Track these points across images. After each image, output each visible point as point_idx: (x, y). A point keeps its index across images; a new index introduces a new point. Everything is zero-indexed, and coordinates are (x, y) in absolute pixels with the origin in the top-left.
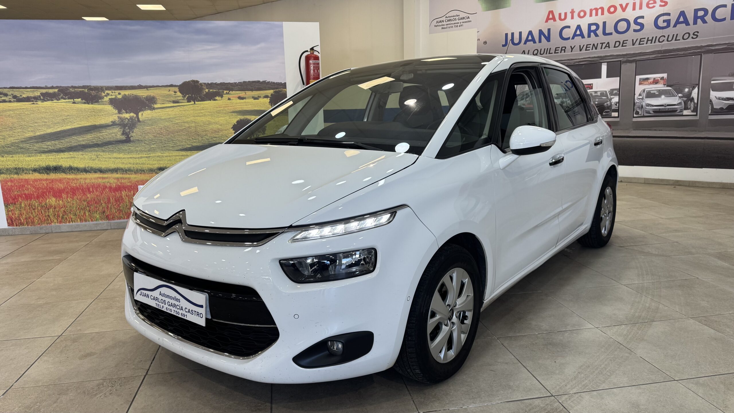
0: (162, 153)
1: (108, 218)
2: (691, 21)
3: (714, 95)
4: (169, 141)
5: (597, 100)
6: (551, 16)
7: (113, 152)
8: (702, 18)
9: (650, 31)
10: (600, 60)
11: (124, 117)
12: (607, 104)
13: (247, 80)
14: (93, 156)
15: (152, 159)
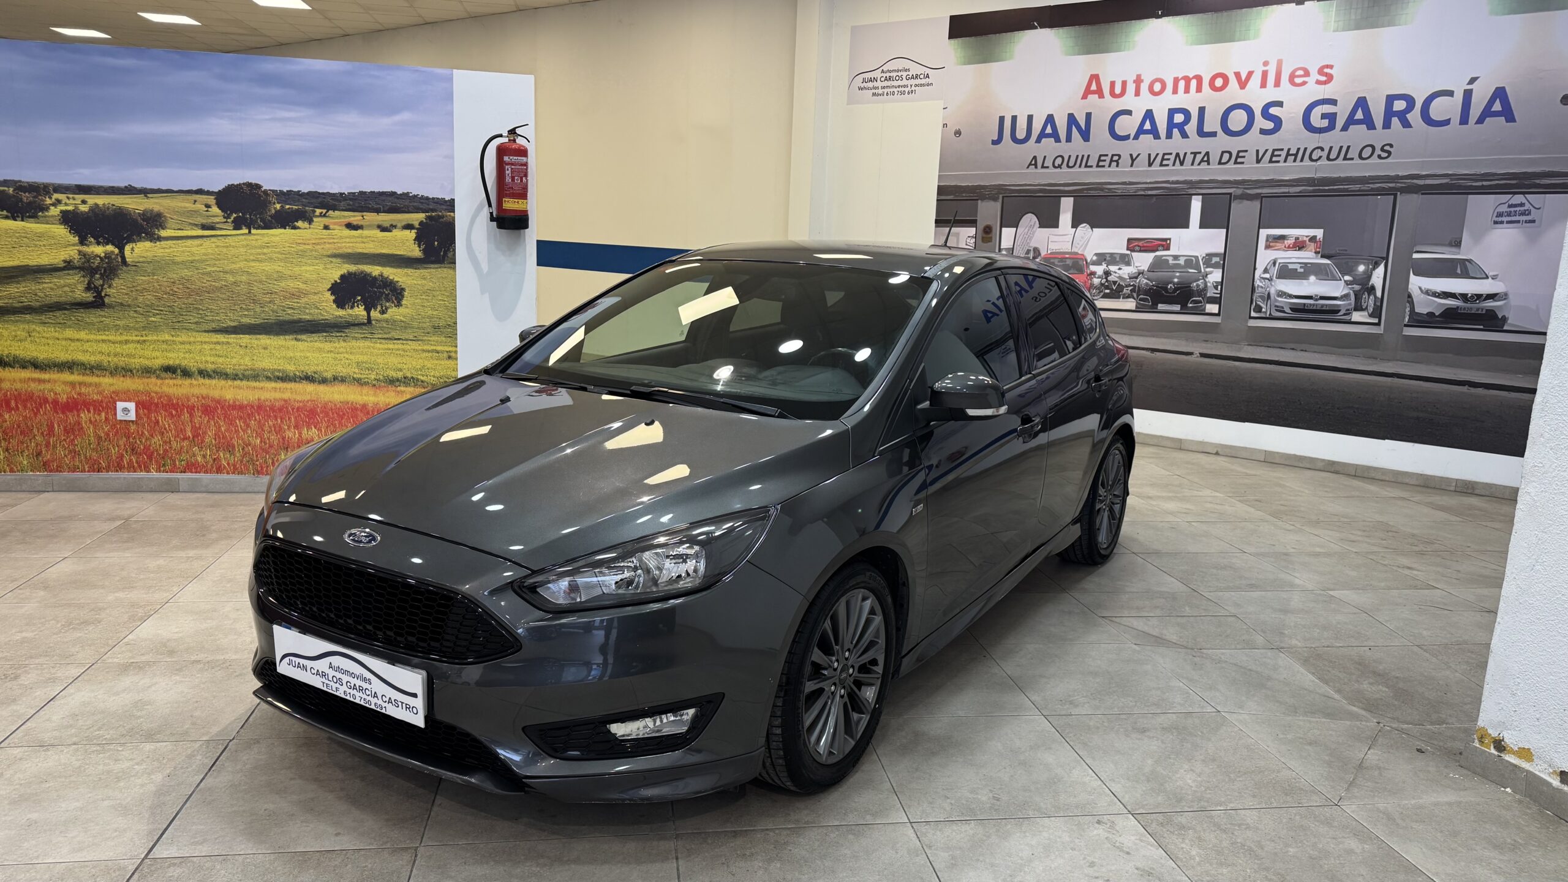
0: (173, 336)
1: (46, 466)
2: (1378, 118)
3: (1417, 283)
4: (188, 310)
5: (1178, 274)
6: (1094, 87)
7: (64, 326)
8: (1402, 116)
9: (1293, 134)
10: (1188, 189)
11: (93, 252)
12: (1198, 286)
13: (368, 189)
14: (19, 333)
15: (151, 347)
